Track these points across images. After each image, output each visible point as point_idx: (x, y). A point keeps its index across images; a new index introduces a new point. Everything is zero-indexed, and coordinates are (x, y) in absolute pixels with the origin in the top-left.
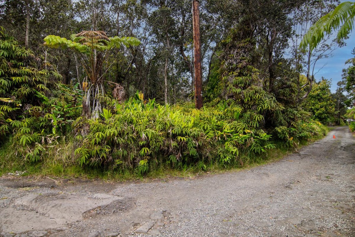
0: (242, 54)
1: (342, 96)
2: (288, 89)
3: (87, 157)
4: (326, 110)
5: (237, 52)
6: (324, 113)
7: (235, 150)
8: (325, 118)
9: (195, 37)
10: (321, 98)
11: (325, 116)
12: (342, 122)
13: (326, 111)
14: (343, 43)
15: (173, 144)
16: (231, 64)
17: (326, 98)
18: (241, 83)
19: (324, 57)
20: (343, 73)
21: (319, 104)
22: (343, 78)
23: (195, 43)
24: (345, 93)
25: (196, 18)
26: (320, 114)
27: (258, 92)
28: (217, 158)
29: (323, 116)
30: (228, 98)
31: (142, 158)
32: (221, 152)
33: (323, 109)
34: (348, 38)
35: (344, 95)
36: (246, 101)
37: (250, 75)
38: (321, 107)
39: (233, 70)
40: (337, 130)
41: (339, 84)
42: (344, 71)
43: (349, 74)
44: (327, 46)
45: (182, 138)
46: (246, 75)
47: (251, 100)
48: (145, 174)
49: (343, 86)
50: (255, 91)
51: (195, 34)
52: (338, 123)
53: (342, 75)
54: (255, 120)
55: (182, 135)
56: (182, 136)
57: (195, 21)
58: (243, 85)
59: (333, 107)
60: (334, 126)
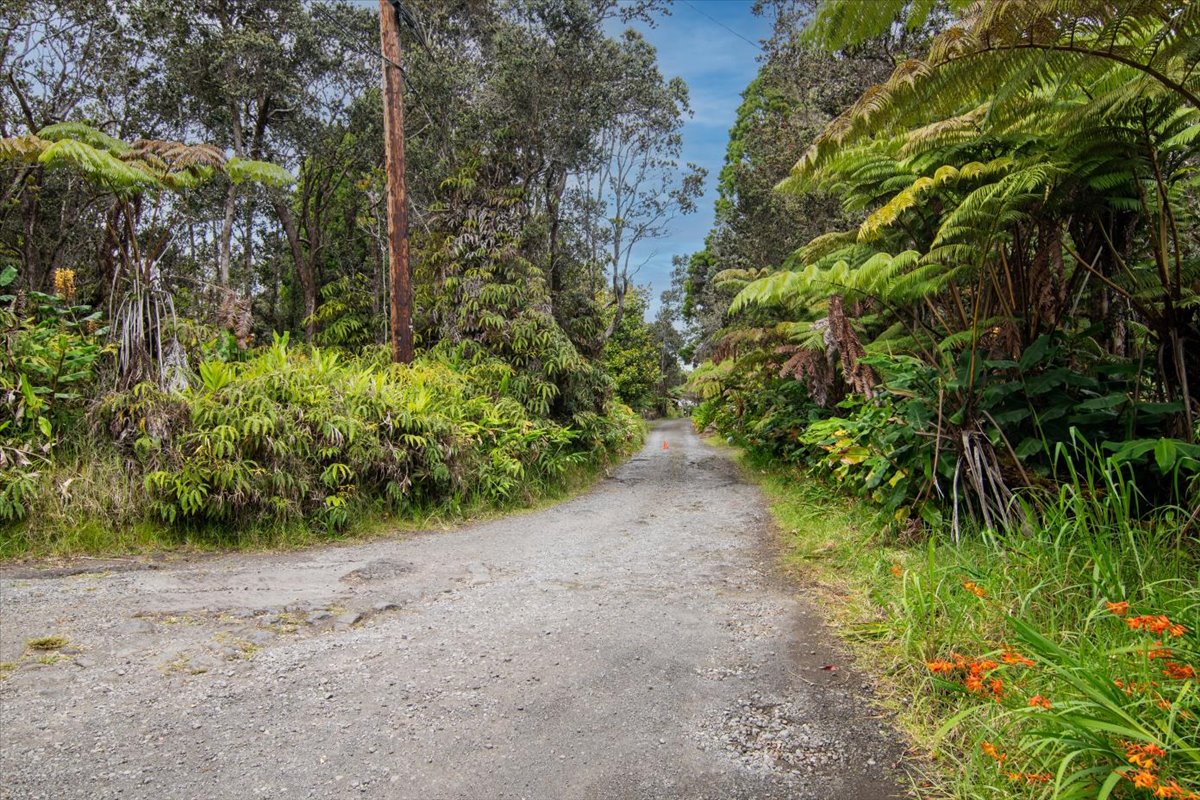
0: (501, 225)
1: (672, 333)
2: (588, 319)
3: (205, 491)
4: (640, 371)
5: (487, 218)
6: (634, 380)
7: (516, 466)
8: (637, 396)
9: (391, 165)
10: (628, 338)
11: (637, 391)
12: (670, 410)
13: (640, 374)
14: (689, 206)
15: (399, 454)
16: (472, 247)
17: (638, 337)
18: (503, 300)
19: (649, 233)
20: (674, 269)
21: (621, 356)
22: (674, 283)
23: (393, 184)
24: (679, 326)
25: (395, 114)
26: (625, 383)
27: (544, 327)
28: (477, 485)
29: (633, 390)
30: (462, 338)
31: (332, 491)
32: (486, 472)
33: (633, 369)
34: (702, 195)
35: (676, 328)
36: (517, 347)
37: (523, 282)
38: (628, 364)
39: (477, 263)
40: (664, 429)
41: (667, 297)
42: (676, 261)
43: (689, 272)
44: (657, 204)
45: (418, 438)
46: (513, 281)
47: (530, 344)
48: (341, 529)
49: (674, 306)
50: (539, 325)
51: (393, 158)
52: (661, 412)
53: (672, 274)
54: (541, 395)
55: (415, 431)
56: (416, 434)
57: (392, 121)
58: (505, 307)
59: (654, 365)
60: (653, 418)
